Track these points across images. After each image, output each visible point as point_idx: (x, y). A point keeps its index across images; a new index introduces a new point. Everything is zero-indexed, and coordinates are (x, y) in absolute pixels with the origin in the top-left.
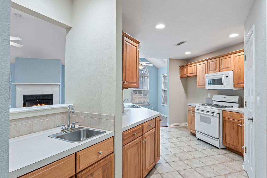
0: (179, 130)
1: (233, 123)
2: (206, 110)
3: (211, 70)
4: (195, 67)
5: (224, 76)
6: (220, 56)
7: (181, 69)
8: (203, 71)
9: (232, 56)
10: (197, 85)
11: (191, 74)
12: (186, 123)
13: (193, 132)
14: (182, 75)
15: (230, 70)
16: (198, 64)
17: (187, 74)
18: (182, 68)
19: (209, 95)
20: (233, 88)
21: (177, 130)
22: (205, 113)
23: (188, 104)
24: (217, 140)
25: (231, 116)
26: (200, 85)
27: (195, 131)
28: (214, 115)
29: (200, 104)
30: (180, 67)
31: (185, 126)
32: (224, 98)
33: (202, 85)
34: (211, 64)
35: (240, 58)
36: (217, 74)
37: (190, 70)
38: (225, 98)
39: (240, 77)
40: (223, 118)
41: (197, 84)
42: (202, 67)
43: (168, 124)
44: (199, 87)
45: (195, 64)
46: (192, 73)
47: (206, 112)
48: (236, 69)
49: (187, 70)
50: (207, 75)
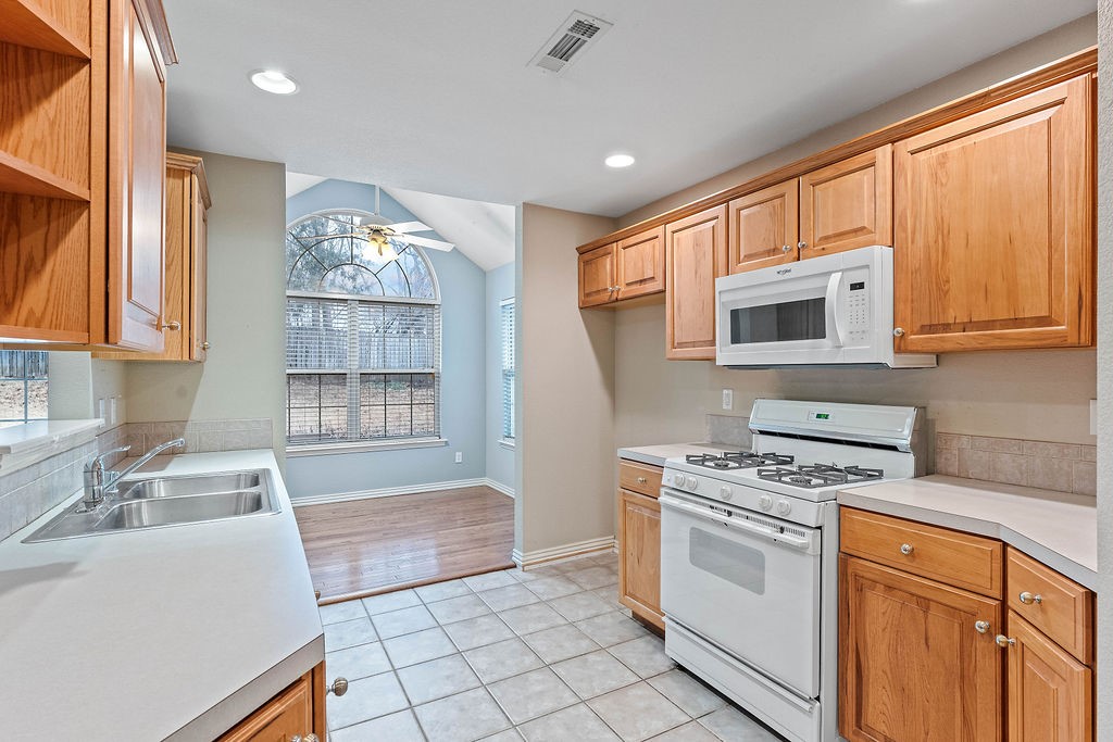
0: (574, 588)
1: (924, 603)
2: (729, 496)
3: (749, 257)
4: (658, 243)
5: (835, 278)
6: (804, 167)
7: (586, 263)
8: (698, 262)
9: (883, 154)
10: (669, 346)
11: (634, 287)
12: (609, 540)
13: (646, 612)
14: (587, 295)
15: (873, 243)
16: (670, 227)
17: (612, 285)
18: (589, 254)
19: (727, 400)
20: (889, 359)
21: (562, 588)
22: (724, 518)
23: (622, 452)
24: (807, 706)
25: (912, 554)
26: (681, 345)
27: (658, 609)
28: (787, 537)
29: (688, 457)
30: (582, 251)
31: (604, 556)
32: (819, 416)
33: (694, 344)
34: (748, 216)
35: (943, 161)
36: (787, 276)
37: (629, 264)
38: (826, 417)
39: (948, 281)
40: (845, 558)
41: (668, 339)
42: (697, 244)
43: (518, 556)
44: (680, 352)
45: (659, 230)
46: (641, 281)
47: (730, 514)
48: (914, 233)
49: (615, 266)
50: (722, 283)
